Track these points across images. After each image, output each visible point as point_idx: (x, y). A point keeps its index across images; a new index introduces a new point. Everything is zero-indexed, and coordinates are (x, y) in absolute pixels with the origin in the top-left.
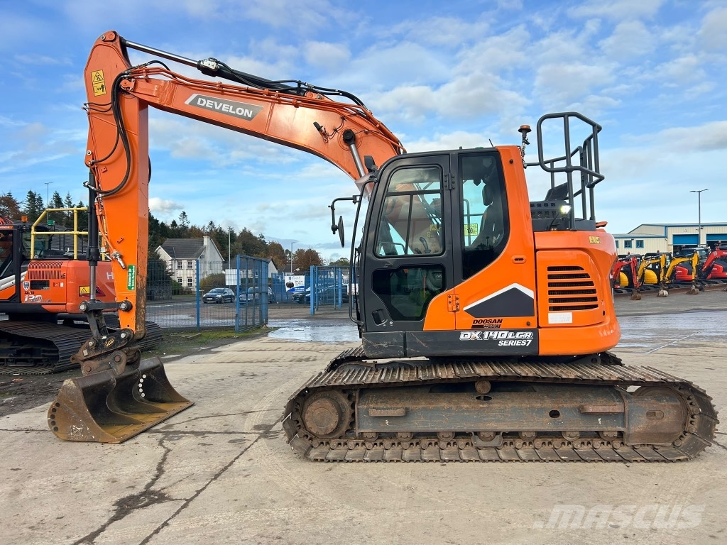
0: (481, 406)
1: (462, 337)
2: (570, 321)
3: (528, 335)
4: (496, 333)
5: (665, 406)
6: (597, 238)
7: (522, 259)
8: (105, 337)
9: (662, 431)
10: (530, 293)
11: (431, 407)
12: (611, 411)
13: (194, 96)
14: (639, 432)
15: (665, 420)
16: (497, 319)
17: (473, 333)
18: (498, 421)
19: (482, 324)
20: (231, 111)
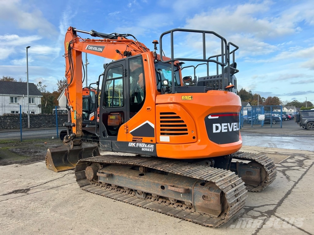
0: (136, 178)
1: (129, 145)
2: (169, 141)
3: (152, 146)
4: (141, 144)
5: (212, 193)
6: (190, 97)
7: (150, 109)
8: (68, 135)
9: (210, 208)
10: (153, 126)
11: (120, 175)
12: (178, 191)
13: (88, 45)
14: (199, 206)
15: (212, 202)
16: (141, 137)
17: (133, 143)
18: (142, 186)
19: (136, 139)
20: (97, 50)
